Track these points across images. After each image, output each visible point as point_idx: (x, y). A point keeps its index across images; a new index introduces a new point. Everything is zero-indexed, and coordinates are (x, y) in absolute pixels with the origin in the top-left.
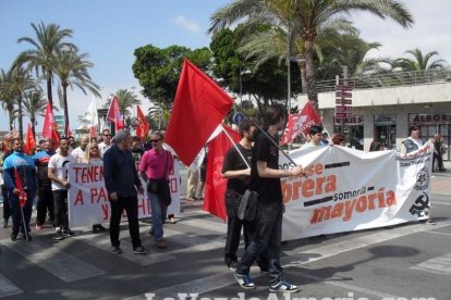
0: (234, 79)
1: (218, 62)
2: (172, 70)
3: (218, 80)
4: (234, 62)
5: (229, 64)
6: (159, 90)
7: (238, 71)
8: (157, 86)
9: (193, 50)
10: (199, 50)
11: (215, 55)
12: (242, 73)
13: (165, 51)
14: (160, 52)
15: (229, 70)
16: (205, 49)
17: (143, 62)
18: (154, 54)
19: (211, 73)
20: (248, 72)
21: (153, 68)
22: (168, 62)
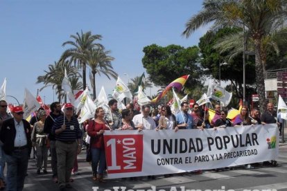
0: (215, 69)
1: (204, 56)
2: (170, 62)
3: (204, 70)
4: (215, 57)
5: (212, 58)
6: (160, 77)
7: (218, 64)
8: (159, 74)
9: (186, 48)
10: (190, 48)
11: (202, 52)
12: (221, 65)
13: (166, 49)
14: (161, 49)
15: (211, 62)
16: (195, 47)
17: (149, 57)
18: (157, 51)
19: (199, 65)
20: (225, 63)
21: (156, 61)
22: (168, 57)
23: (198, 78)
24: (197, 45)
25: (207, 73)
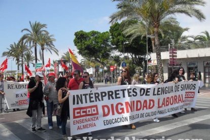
0: (121, 46)
1: (113, 38)
2: (92, 42)
3: (113, 46)
4: (121, 38)
5: (119, 39)
6: (86, 51)
7: (123, 42)
8: (85, 50)
9: (101, 33)
10: (104, 33)
11: (112, 35)
13: (89, 33)
14: (86, 34)
15: (118, 42)
16: (107, 32)
17: (78, 38)
18: (84, 35)
19: (110, 43)
20: (127, 42)
21: (83, 41)
22: (90, 38)
23: (110, 52)
24: (108, 31)
25: (115, 49)
